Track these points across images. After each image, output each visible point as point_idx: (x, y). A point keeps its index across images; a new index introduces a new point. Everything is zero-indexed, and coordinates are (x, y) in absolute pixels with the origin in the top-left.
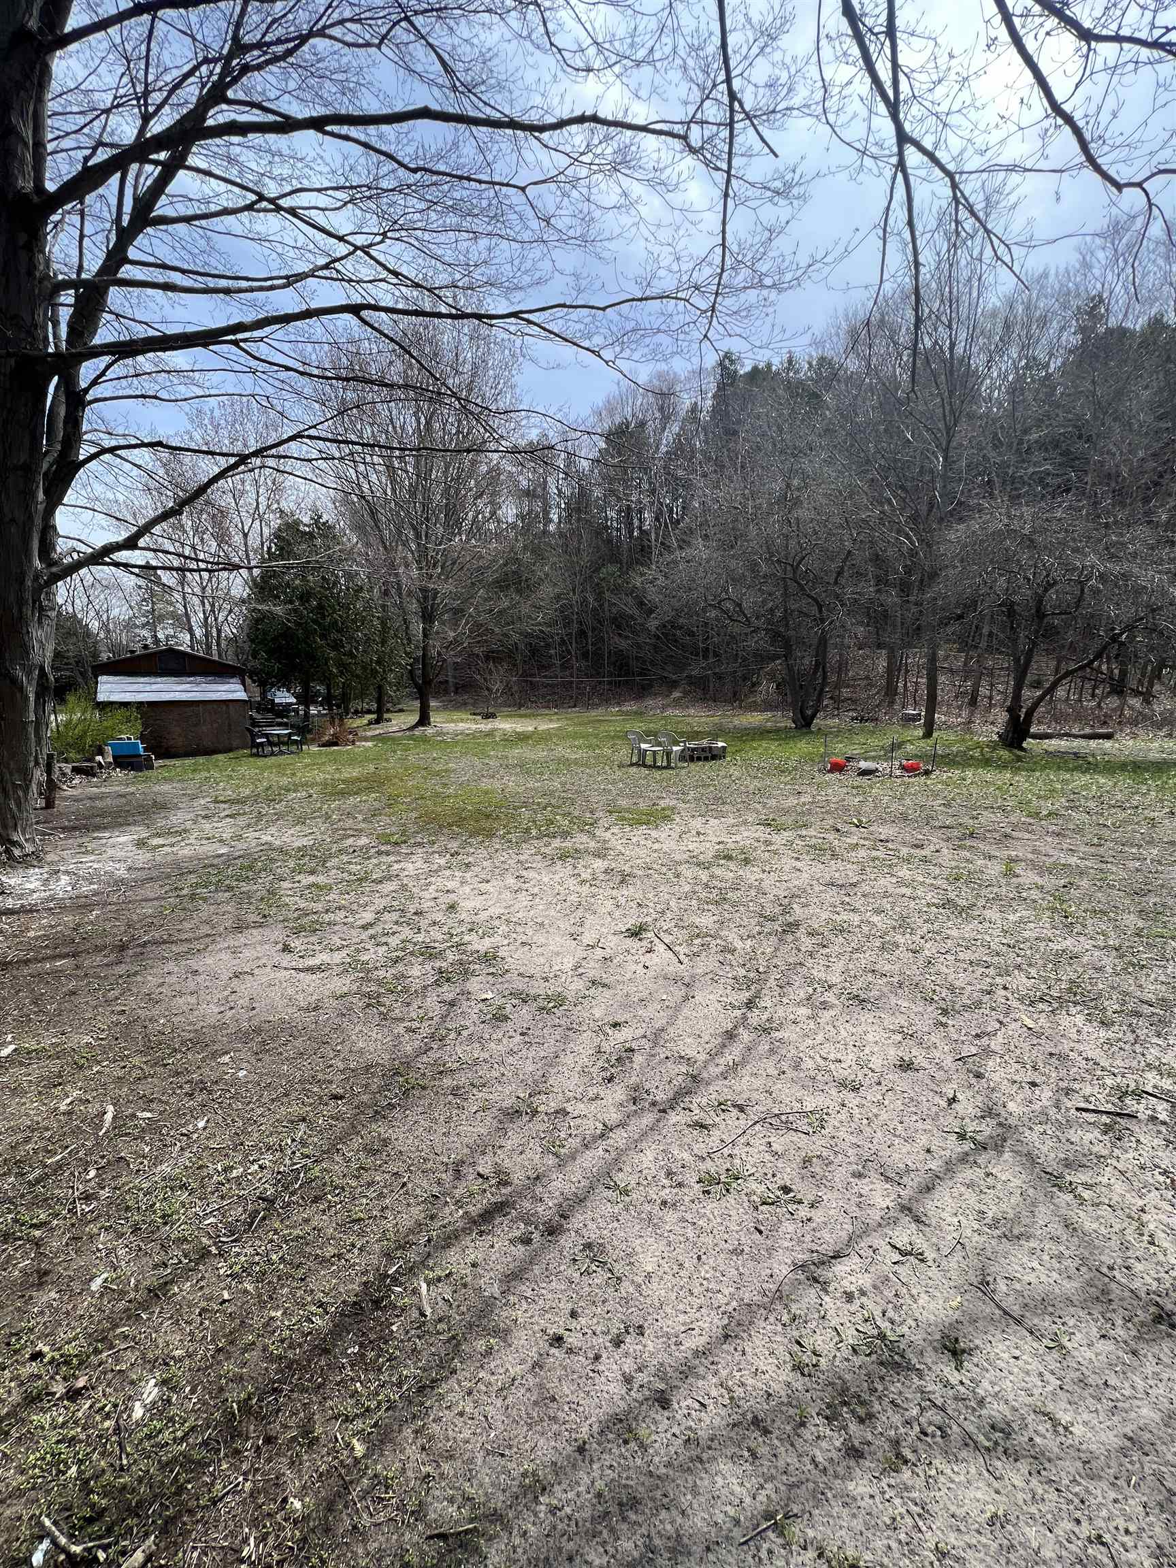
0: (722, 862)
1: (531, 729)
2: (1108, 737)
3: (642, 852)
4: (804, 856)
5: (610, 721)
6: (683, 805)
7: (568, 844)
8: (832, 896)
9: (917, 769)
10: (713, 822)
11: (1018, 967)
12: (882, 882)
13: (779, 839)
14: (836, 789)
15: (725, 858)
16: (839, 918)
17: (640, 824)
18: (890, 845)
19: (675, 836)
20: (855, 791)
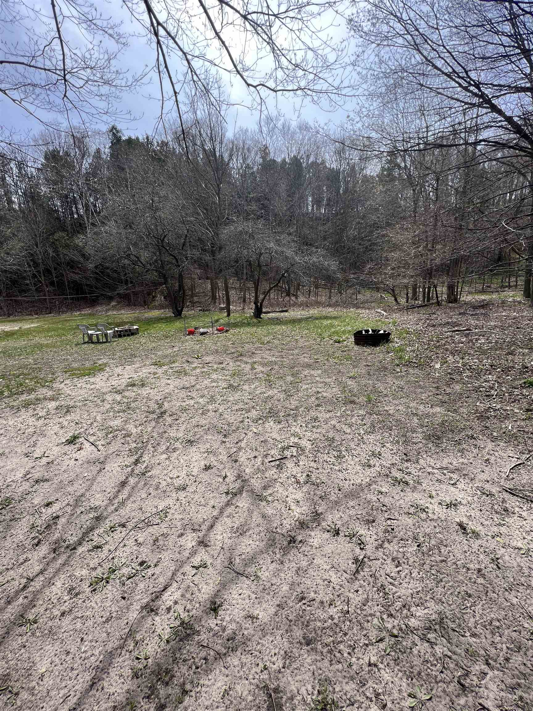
0: (129, 388)
1: (16, 328)
2: (286, 311)
3: (82, 392)
4: (172, 377)
5: (74, 320)
6: (112, 361)
7: (32, 396)
8: (183, 394)
9: (223, 330)
10: (128, 367)
11: (253, 407)
12: (206, 382)
13: (160, 371)
14: (190, 343)
15: (131, 386)
16: (184, 404)
17: (85, 376)
18: (210, 365)
19: (104, 379)
20: (198, 342)
